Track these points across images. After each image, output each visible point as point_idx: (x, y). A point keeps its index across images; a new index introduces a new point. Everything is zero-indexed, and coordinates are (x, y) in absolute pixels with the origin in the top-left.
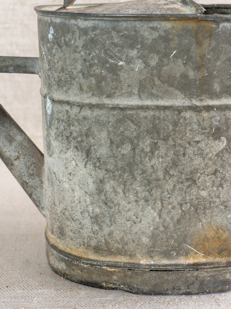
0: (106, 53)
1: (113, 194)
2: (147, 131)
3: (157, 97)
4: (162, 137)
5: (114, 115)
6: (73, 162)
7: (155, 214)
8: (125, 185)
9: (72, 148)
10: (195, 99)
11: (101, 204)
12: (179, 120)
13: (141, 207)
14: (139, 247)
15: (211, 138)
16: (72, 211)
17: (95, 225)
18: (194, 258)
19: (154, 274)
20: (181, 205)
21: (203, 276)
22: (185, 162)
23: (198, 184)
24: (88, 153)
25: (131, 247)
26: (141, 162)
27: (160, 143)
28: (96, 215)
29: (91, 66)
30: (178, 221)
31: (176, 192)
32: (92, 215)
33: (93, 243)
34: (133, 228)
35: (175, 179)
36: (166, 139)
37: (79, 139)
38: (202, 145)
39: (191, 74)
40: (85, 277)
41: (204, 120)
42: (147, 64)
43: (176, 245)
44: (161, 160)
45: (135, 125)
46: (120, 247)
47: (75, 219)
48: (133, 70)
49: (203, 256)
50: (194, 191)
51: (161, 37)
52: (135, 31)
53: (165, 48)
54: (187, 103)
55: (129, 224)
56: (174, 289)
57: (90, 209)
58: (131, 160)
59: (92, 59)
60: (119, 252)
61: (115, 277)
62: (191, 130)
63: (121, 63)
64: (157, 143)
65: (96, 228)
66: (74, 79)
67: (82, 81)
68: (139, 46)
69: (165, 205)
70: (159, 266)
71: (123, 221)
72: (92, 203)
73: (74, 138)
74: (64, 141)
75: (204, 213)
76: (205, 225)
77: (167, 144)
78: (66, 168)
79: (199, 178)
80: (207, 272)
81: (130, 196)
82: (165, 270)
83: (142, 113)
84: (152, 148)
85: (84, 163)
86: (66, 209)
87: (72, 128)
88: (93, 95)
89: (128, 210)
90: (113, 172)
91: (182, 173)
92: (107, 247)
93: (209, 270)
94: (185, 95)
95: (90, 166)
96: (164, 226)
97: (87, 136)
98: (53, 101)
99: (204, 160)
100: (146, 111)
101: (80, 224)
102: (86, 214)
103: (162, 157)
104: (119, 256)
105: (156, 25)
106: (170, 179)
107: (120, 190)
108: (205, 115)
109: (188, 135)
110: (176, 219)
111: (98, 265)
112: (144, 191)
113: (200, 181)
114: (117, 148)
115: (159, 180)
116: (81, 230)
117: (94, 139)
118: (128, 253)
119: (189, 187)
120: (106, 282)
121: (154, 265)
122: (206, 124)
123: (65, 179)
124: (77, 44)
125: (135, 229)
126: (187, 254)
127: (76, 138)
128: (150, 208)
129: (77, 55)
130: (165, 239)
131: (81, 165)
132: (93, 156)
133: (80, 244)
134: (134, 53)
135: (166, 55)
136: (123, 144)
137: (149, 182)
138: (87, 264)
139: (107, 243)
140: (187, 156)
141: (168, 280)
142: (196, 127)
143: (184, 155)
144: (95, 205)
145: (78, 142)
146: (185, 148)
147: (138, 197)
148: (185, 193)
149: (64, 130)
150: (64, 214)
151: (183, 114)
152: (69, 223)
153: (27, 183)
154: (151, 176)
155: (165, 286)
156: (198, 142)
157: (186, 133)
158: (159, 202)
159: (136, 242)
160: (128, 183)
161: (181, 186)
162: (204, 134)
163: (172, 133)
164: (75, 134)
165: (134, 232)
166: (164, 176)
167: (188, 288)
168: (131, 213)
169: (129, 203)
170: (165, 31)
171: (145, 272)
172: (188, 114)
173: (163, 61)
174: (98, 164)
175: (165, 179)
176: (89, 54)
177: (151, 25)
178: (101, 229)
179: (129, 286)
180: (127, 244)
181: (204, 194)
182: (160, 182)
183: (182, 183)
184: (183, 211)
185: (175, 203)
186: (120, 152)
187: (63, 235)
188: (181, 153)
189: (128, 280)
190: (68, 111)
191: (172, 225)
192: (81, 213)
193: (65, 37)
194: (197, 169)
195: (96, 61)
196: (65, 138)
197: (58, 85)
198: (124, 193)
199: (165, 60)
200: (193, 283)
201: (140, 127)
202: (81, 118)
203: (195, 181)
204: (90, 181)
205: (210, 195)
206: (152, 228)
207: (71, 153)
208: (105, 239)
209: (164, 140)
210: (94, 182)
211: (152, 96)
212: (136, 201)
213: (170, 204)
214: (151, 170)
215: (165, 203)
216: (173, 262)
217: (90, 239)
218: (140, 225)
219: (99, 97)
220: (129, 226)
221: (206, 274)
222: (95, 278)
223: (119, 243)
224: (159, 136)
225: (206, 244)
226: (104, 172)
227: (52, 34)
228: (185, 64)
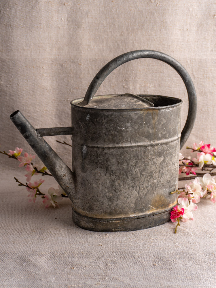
0: (117, 125)
1: (118, 187)
2: (134, 157)
3: (138, 142)
4: (139, 158)
5: (119, 151)
6: (99, 174)
7: (137, 193)
8: (124, 181)
9: (99, 167)
10: (152, 141)
11: (113, 192)
12: (146, 150)
13: (131, 190)
14: (130, 209)
15: (158, 157)
16: (97, 197)
17: (110, 202)
18: (152, 210)
19: (136, 220)
20: (147, 187)
21: (156, 218)
22: (148, 168)
23: (153, 177)
24: (107, 169)
25: (126, 209)
26: (131, 170)
27: (139, 161)
28: (110, 197)
29: (110, 131)
30: (146, 194)
31: (145, 182)
32: (108, 197)
33: (109, 211)
34: (127, 201)
35: (145, 176)
36: (141, 159)
37: (103, 163)
38: (155, 160)
39: (151, 131)
40: (104, 227)
41: (155, 150)
42: (134, 128)
43: (145, 205)
44: (139, 168)
45: (129, 154)
46: (121, 210)
47: (99, 201)
48: (128, 131)
49: (155, 209)
50: (152, 180)
51: (139, 117)
52: (129, 115)
53: (141, 122)
54: (149, 143)
55: (125, 199)
56: (144, 226)
57: (107, 195)
58: (127, 170)
59: (110, 128)
60: (121, 213)
61: (119, 225)
62: (150, 154)
63: (123, 129)
64: (137, 161)
65: (110, 203)
66: (101, 137)
67: (105, 137)
68: (131, 121)
69: (141, 188)
70: (139, 216)
71: (123, 198)
72: (108, 192)
73: (100, 163)
74: (94, 165)
75: (155, 190)
76: (155, 195)
77: (141, 161)
78: (95, 177)
79: (154, 174)
80: (157, 216)
81: (126, 186)
82: (141, 218)
83: (132, 149)
84: (135, 164)
85: (105, 174)
86: (94, 197)
87: (99, 158)
88: (110, 143)
89: (125, 193)
90: (119, 176)
91: (147, 173)
92: (115, 211)
93: (158, 215)
94: (148, 140)
95: (108, 175)
96: (140, 198)
97: (107, 161)
98: (88, 147)
99: (155, 166)
100: (133, 148)
101: (102, 202)
102: (106, 197)
103: (140, 167)
104: (121, 215)
105: (137, 112)
106: (142, 176)
107: (122, 184)
108: (156, 147)
109: (149, 157)
110: (145, 194)
111: (111, 221)
112: (132, 183)
113: (154, 176)
114: (121, 165)
115: (138, 177)
116: (102, 206)
117: (110, 162)
118: (125, 213)
119: (150, 178)
120: (114, 228)
121: (136, 216)
122: (156, 151)
123: (94, 182)
124: (103, 122)
125: (128, 201)
126: (149, 209)
127: (101, 162)
128: (134, 190)
129: (103, 127)
130: (141, 204)
131: (103, 175)
132: (109, 170)
133: (102, 212)
134: (129, 124)
135: (141, 124)
136: (123, 163)
137: (134, 179)
138: (105, 221)
139: (115, 209)
140: (149, 165)
141: (142, 222)
142: (152, 153)
143: (148, 165)
144: (110, 193)
145: (102, 165)
146: (148, 162)
147: (129, 186)
148: (149, 182)
149: (95, 159)
150: (92, 199)
151: (147, 148)
152: (96, 203)
153: (69, 187)
154: (135, 176)
155: (141, 226)
156: (153, 159)
157: (149, 156)
158: (138, 187)
159: (128, 207)
160: (125, 180)
161: (147, 179)
162: (155, 155)
163: (143, 157)
164: (100, 161)
165: (127, 202)
166: (140, 175)
167: (150, 225)
168: (126, 194)
169: (126, 189)
170: (141, 114)
171: (132, 220)
172: (149, 148)
173: (140, 127)
174: (112, 173)
175: (140, 176)
176: (109, 126)
177: (135, 112)
178: (112, 203)
179: (125, 228)
180: (124, 208)
181: (155, 181)
182: (139, 178)
183: (147, 177)
184: (148, 190)
185: (145, 187)
186: (122, 167)
187: (91, 210)
188: (147, 164)
189: (125, 225)
190: (97, 151)
191: (143, 196)
192: (103, 197)
193: (97, 119)
194: (153, 171)
195: (112, 129)
196: (95, 163)
197: (92, 140)
198: (124, 185)
199: (141, 126)
200: (152, 222)
201: (130, 155)
202: (104, 153)
203: (152, 176)
204: (108, 182)
205: (157, 181)
206: (135, 199)
207: (98, 170)
208: (114, 208)
209: (140, 160)
210: (109, 182)
211: (135, 141)
212: (129, 188)
213: (142, 187)
214: (135, 173)
215: (141, 187)
216: (144, 214)
217: (107, 209)
218: (130, 199)
219: (113, 144)
220: (125, 200)
221: (157, 217)
222: (109, 227)
223: (121, 209)
224: (138, 158)
225: (156, 203)
226: (115, 177)
227: (89, 117)
228: (148, 127)
